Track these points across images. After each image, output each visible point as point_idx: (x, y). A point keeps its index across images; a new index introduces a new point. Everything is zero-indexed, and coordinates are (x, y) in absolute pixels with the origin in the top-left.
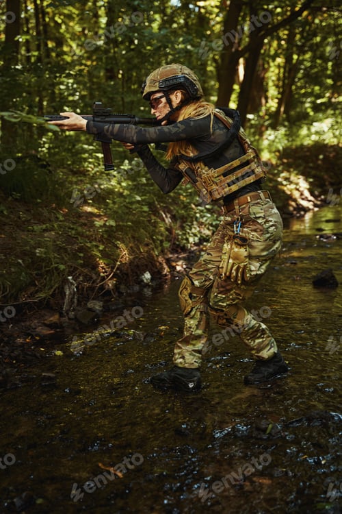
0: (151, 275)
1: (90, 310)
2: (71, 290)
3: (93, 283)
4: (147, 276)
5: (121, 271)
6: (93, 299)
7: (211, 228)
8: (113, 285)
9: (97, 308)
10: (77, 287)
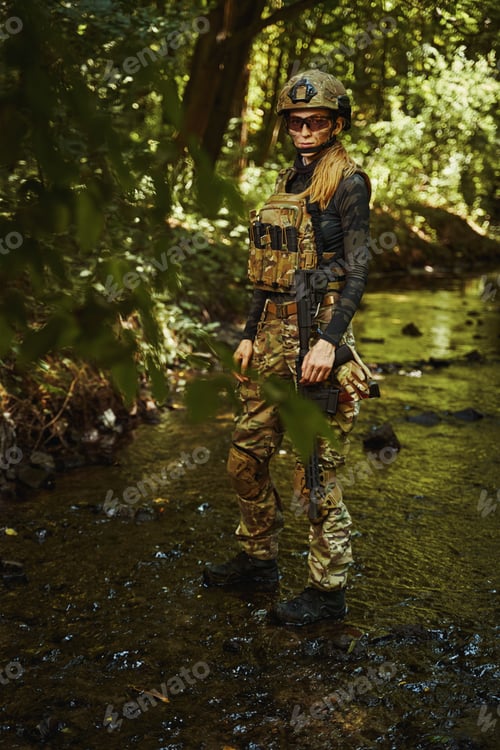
0: (116, 414)
1: (36, 466)
2: (9, 435)
3: (35, 424)
4: (110, 417)
5: (72, 407)
6: (38, 449)
7: (189, 341)
8: (63, 428)
9: (48, 464)
10: (16, 430)
